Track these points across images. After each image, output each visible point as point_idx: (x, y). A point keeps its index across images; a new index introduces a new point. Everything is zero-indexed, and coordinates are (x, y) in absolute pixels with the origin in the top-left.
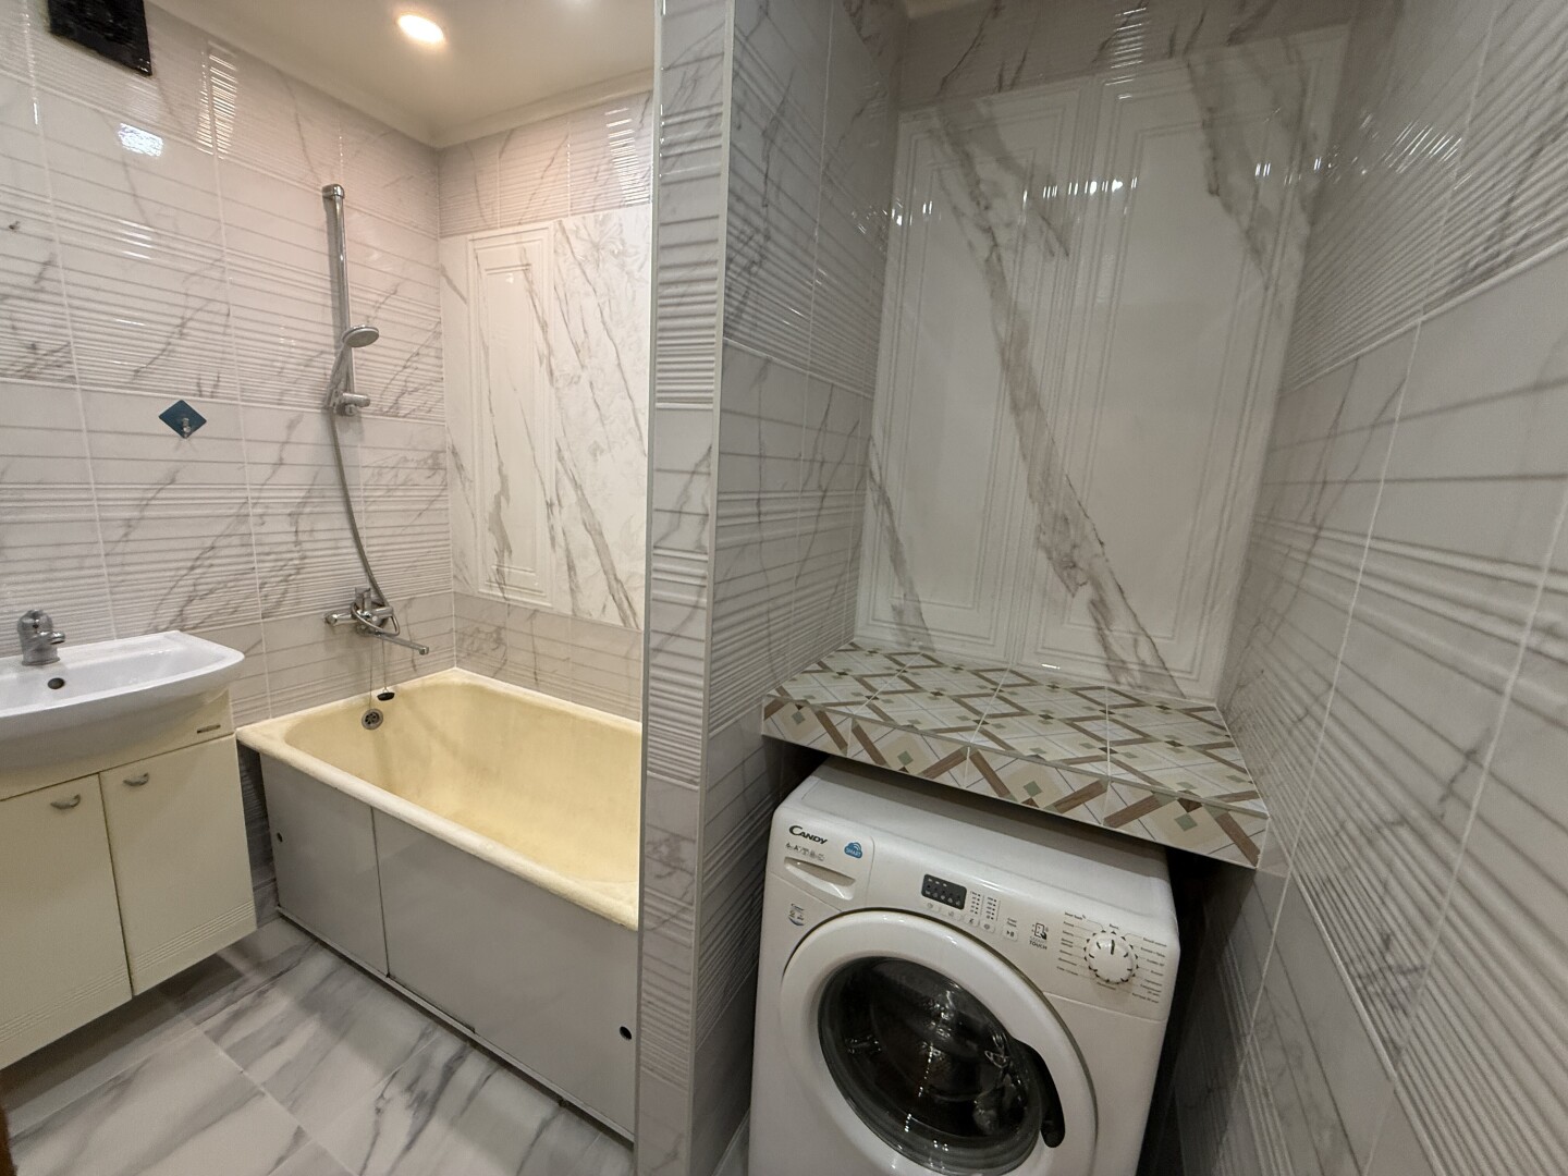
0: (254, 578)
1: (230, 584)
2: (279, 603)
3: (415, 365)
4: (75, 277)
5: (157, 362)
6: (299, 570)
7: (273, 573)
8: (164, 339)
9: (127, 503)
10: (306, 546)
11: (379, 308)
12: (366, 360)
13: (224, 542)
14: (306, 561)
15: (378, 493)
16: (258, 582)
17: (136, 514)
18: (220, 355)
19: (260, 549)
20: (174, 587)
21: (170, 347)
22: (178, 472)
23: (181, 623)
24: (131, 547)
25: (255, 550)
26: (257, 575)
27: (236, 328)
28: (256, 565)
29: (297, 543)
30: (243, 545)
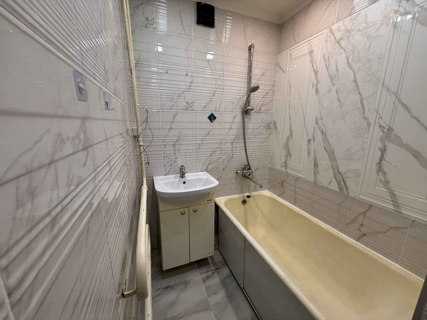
0: (222, 160)
1: (217, 161)
2: (226, 167)
3: (266, 96)
4: (196, 85)
5: (209, 103)
6: (232, 158)
7: (226, 159)
8: (210, 97)
9: (200, 139)
10: (234, 151)
11: (259, 80)
12: (254, 97)
13: (217, 150)
14: (234, 155)
15: (252, 136)
16: (223, 160)
17: (201, 142)
18: (221, 100)
19: (224, 152)
20: (206, 161)
21: (211, 99)
22: (210, 131)
23: (207, 170)
24: (200, 150)
25: (223, 152)
26: (223, 159)
27: (225, 92)
28: (223, 156)
29: (232, 151)
30: (220, 151)
